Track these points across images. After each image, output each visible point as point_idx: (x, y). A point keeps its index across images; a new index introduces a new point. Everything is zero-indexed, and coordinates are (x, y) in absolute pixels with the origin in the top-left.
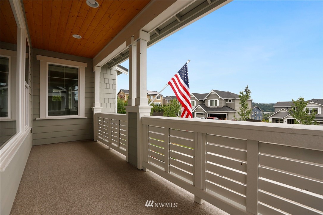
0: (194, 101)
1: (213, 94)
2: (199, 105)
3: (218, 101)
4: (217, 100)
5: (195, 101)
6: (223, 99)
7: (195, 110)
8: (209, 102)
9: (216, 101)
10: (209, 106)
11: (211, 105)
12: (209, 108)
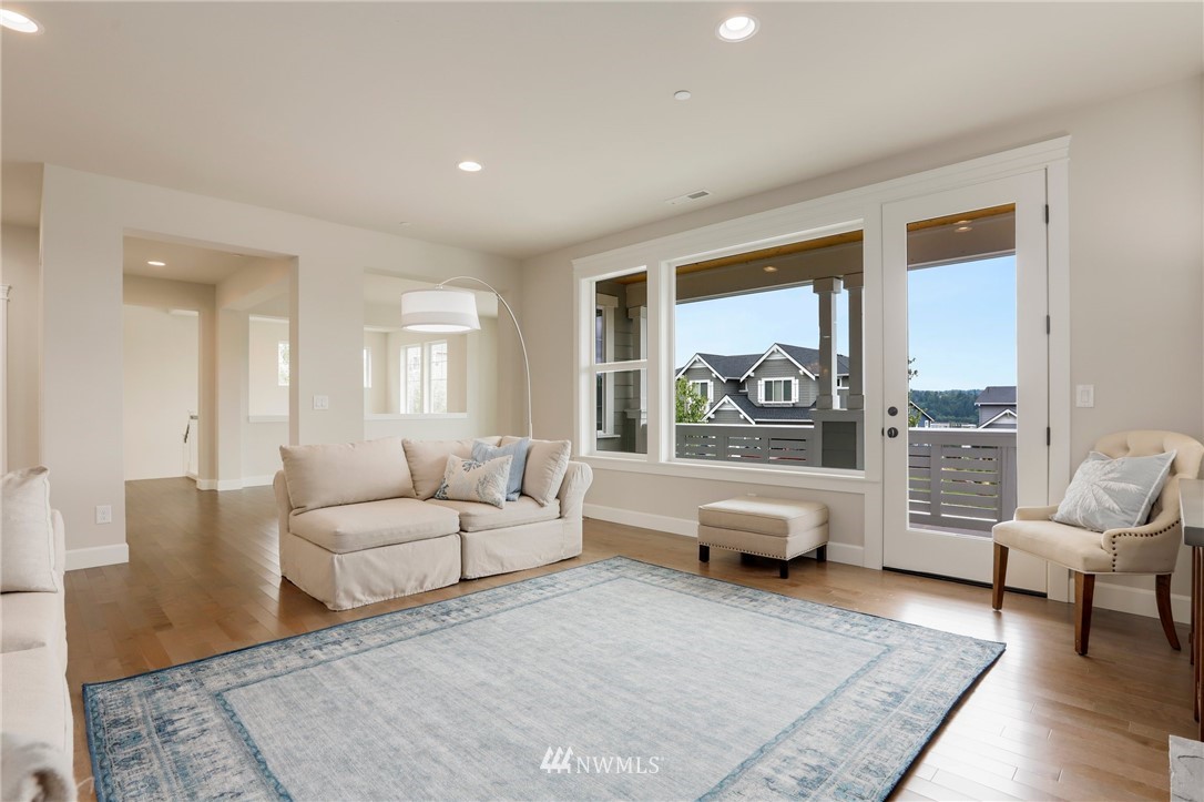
0: (708, 381)
1: (776, 357)
2: (727, 399)
3: (795, 384)
4: (792, 379)
5: (711, 384)
6: (814, 378)
7: (713, 417)
8: (763, 387)
9: (788, 384)
10: (763, 402)
11: (768, 397)
12: (762, 407)
